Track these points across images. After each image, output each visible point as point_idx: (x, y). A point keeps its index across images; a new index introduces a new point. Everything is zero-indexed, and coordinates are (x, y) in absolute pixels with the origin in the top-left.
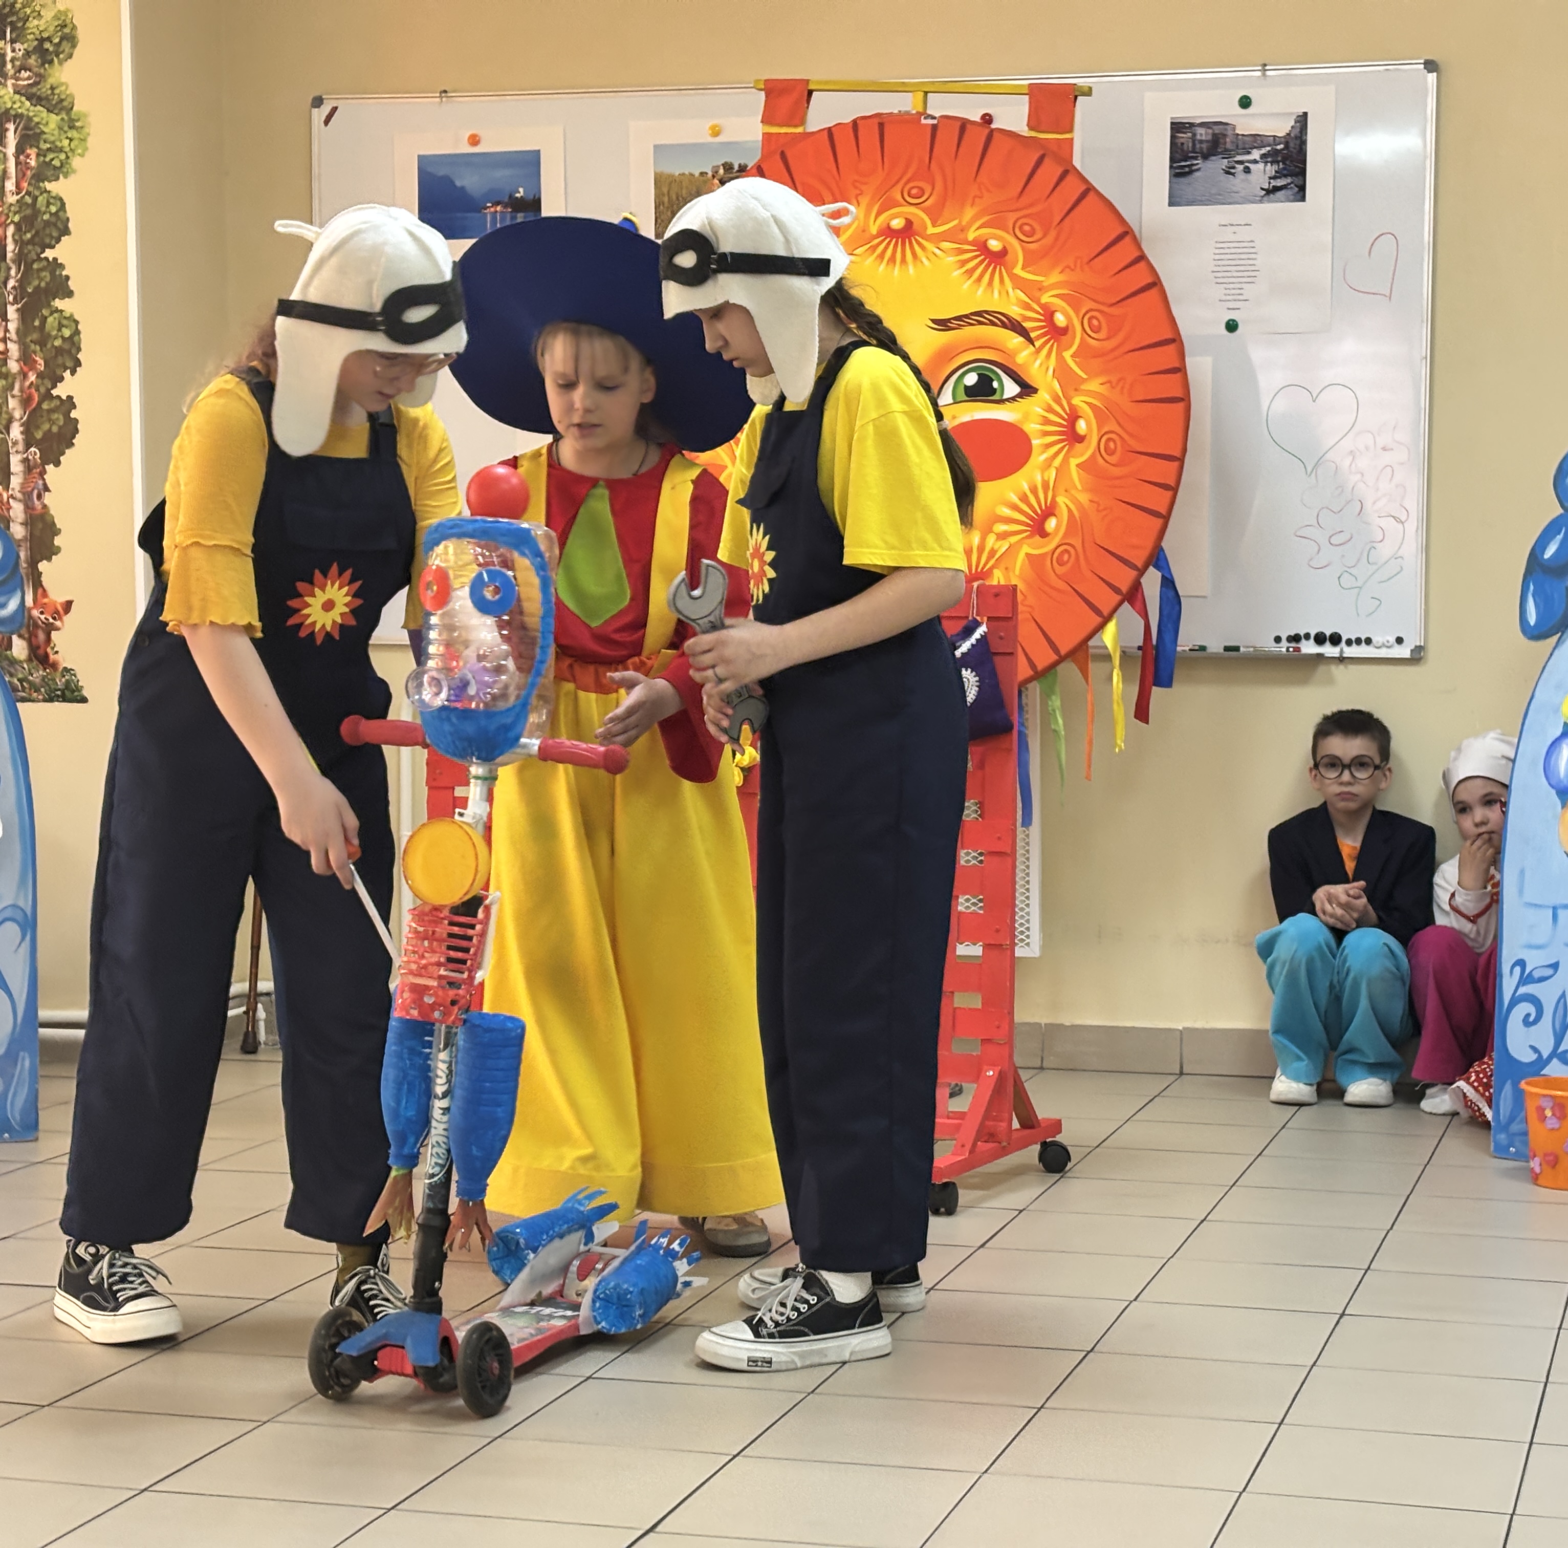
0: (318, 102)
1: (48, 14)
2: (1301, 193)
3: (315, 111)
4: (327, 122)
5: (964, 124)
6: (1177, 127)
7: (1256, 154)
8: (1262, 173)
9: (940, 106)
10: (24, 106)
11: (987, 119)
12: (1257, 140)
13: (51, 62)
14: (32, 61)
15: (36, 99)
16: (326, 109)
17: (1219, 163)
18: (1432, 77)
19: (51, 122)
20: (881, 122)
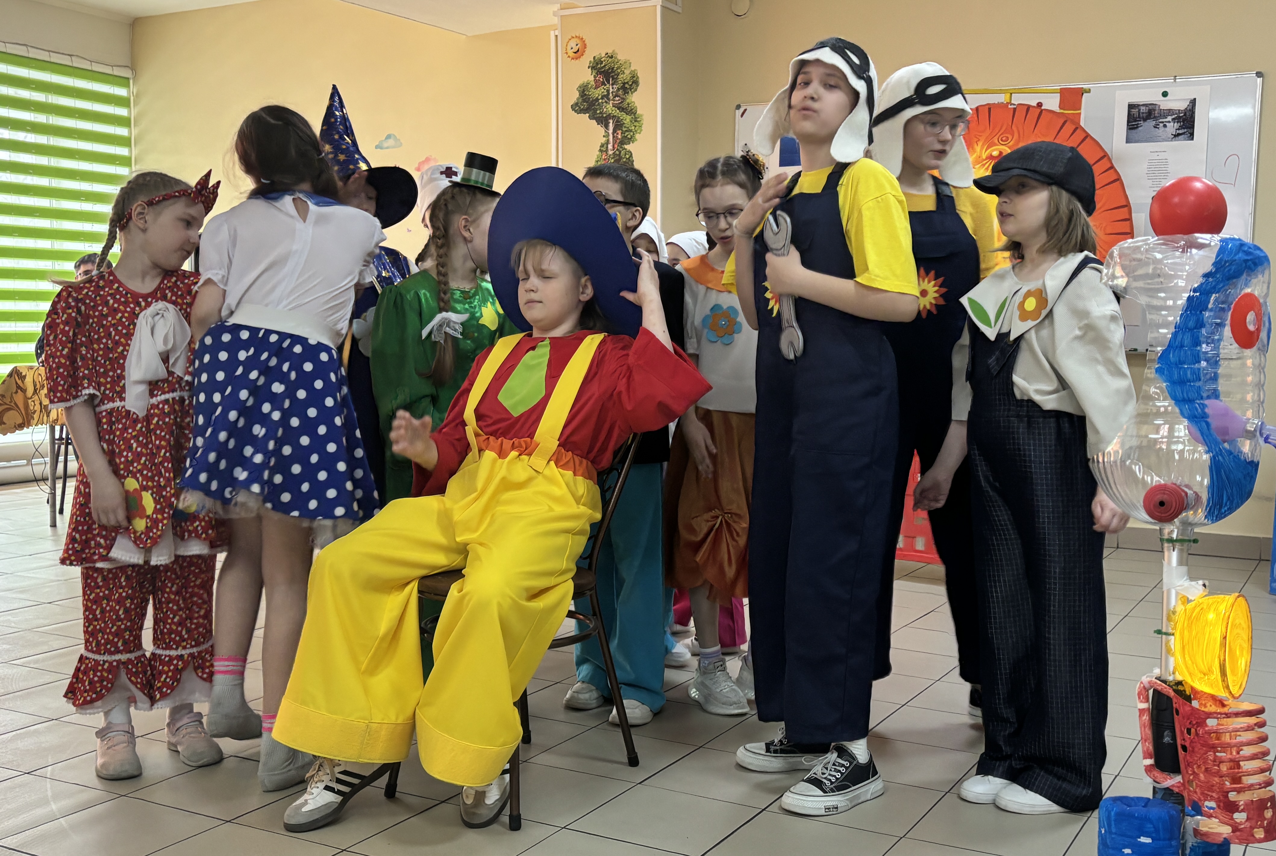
0: (738, 107)
1: (627, 72)
2: (1191, 136)
3: (737, 111)
4: (742, 116)
5: (1029, 107)
6: (1131, 106)
7: (1169, 118)
8: (1172, 127)
9: (1017, 99)
10: (617, 112)
11: (1040, 105)
12: (1170, 112)
13: (628, 93)
14: (620, 92)
15: (621, 109)
16: (742, 110)
17: (1151, 123)
18: (1259, 80)
19: (627, 119)
20: (990, 108)
